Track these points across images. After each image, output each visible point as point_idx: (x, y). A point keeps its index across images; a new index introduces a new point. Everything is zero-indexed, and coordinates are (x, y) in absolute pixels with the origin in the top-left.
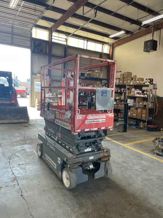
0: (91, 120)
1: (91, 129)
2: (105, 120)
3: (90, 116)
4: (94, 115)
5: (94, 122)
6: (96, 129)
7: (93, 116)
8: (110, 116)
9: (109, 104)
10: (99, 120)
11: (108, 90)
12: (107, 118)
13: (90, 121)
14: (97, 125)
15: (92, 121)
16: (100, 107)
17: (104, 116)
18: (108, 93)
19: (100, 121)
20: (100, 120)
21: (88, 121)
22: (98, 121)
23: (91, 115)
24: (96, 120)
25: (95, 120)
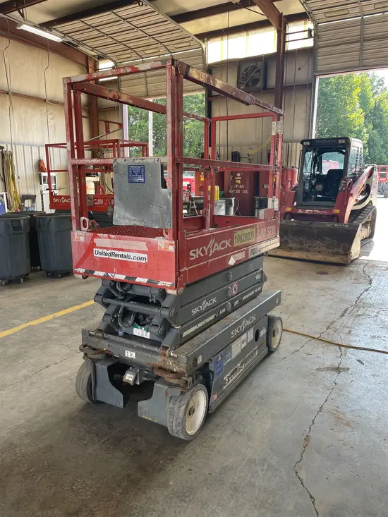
0: (108, 249)
1: (109, 274)
2: (146, 256)
3: (104, 238)
4: (112, 236)
5: (113, 257)
6: (122, 277)
7: (110, 238)
8: (163, 247)
9: (155, 210)
10: (130, 254)
11: (148, 163)
12: (153, 252)
13: (105, 251)
14: (123, 266)
15: (108, 252)
16: (128, 215)
17: (141, 244)
18: (148, 174)
19: (132, 257)
20: (132, 255)
21: (100, 250)
22: (125, 257)
23: (106, 235)
24: (121, 253)
25: (117, 252)
